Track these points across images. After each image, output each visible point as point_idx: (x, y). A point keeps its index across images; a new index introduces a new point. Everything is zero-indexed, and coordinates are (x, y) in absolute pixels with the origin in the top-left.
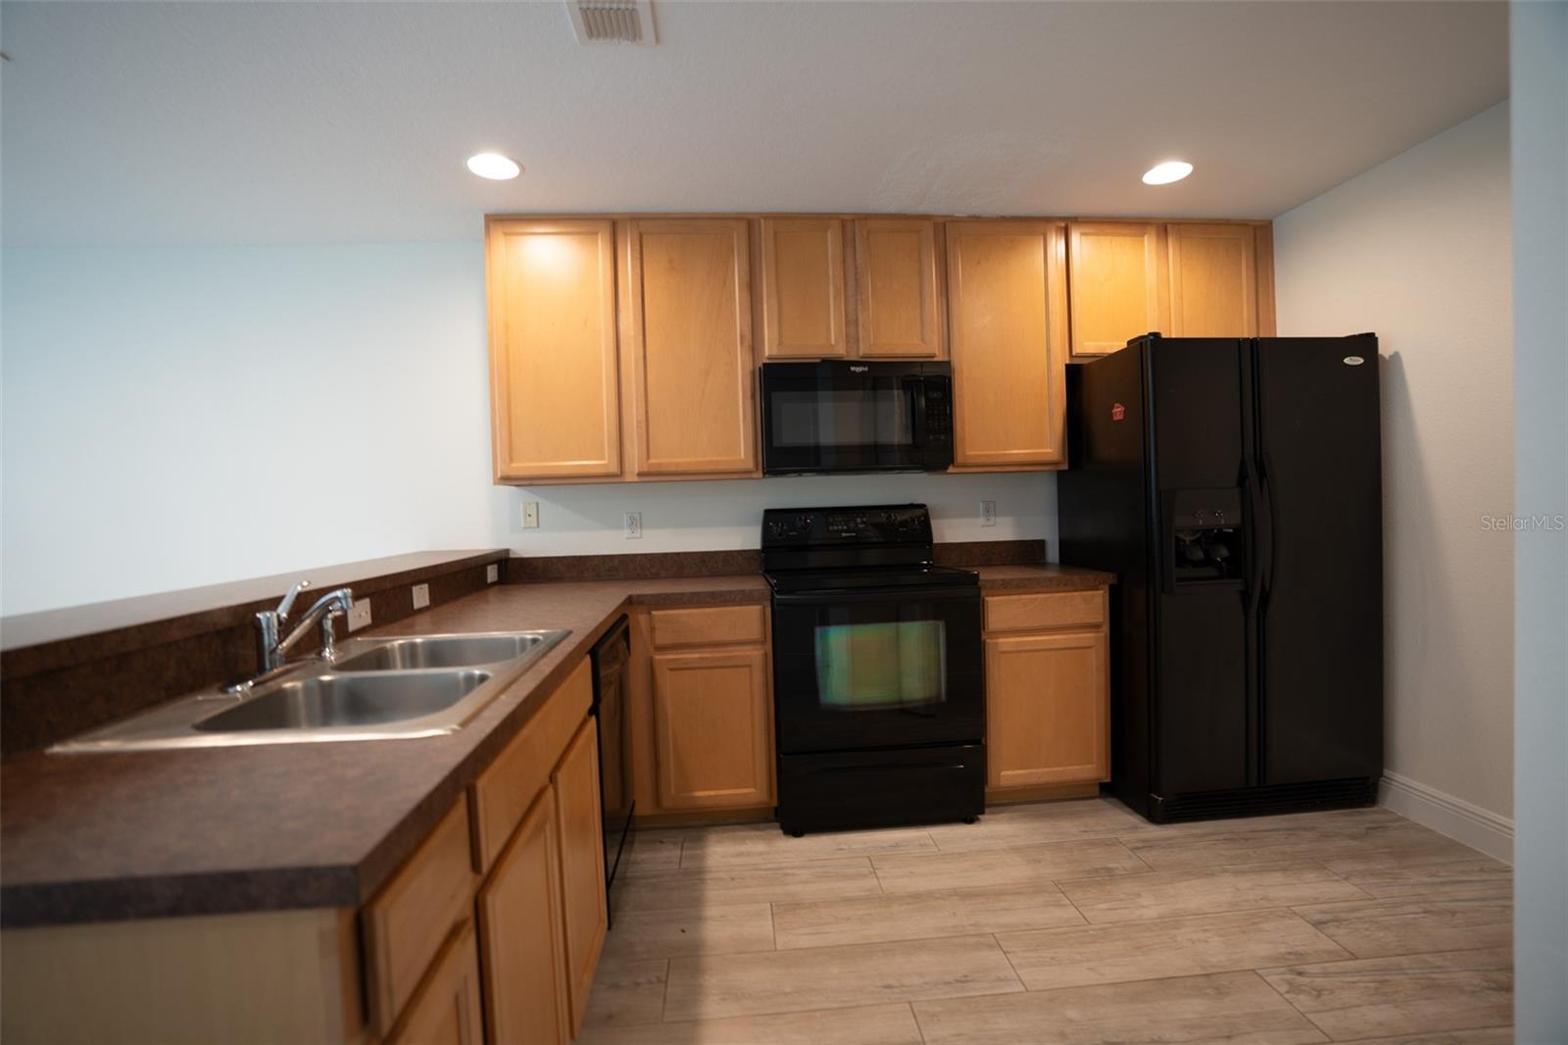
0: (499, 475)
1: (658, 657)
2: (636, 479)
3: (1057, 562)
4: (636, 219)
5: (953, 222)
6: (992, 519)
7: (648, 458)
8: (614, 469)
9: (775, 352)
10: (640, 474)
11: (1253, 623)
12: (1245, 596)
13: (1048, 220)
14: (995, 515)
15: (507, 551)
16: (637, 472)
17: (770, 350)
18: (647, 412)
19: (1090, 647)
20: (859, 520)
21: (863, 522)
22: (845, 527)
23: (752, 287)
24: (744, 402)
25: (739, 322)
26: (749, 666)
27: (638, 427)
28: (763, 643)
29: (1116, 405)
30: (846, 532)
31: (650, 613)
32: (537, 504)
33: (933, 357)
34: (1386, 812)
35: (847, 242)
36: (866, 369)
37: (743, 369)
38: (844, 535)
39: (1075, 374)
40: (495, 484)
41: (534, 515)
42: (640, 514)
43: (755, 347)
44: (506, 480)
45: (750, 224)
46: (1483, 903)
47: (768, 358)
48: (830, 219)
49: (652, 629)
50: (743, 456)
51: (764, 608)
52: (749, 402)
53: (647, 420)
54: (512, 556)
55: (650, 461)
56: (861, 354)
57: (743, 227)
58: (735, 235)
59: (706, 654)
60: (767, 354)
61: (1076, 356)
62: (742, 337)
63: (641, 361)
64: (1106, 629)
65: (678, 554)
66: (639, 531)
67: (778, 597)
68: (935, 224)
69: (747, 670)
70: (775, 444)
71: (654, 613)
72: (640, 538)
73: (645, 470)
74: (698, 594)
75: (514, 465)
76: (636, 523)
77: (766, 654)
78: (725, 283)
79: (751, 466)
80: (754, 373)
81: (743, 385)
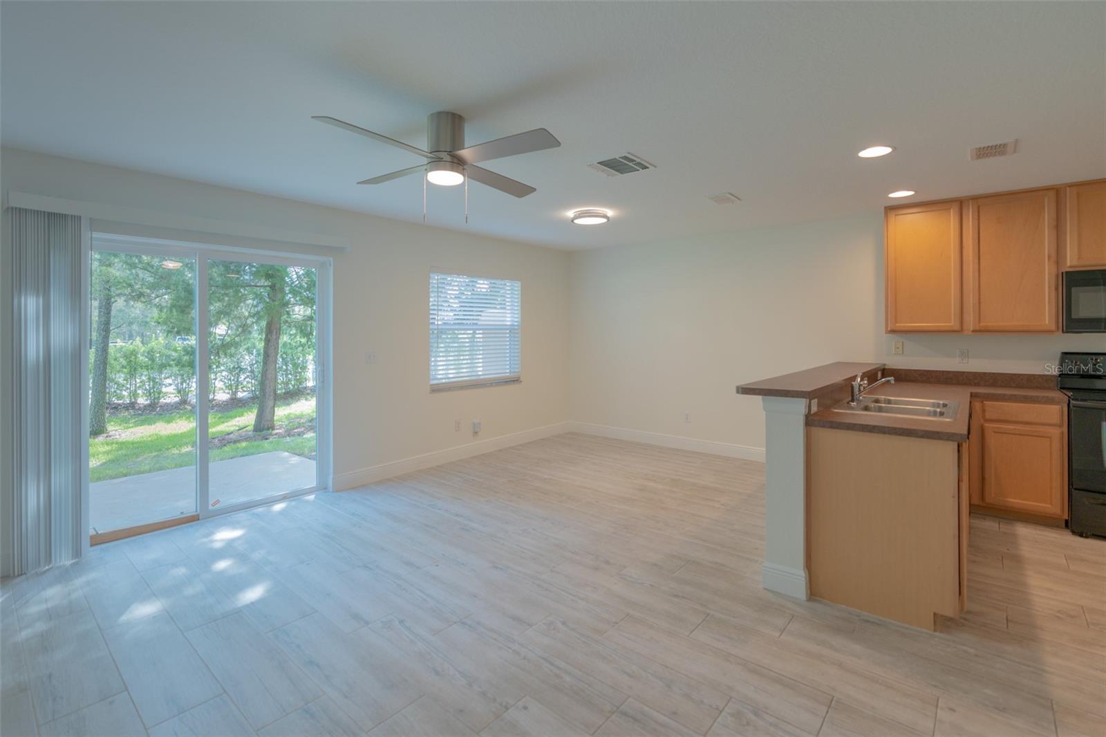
0: (889, 329)
1: (986, 425)
2: (970, 333)
4: (975, 198)
7: (979, 322)
8: (957, 327)
9: (1075, 263)
10: (973, 331)
15: (885, 365)
16: (972, 329)
17: (1071, 261)
18: (979, 299)
23: (1058, 227)
24: (1049, 293)
25: (1047, 246)
26: (1050, 437)
27: (973, 307)
28: (1061, 426)
31: (982, 402)
32: (903, 343)
37: (1051, 274)
40: (886, 333)
41: (901, 348)
42: (968, 350)
43: (1059, 261)
44: (893, 331)
45: (1058, 192)
47: (1070, 267)
49: (984, 411)
50: (1047, 322)
51: (1062, 408)
52: (1053, 292)
53: (980, 303)
54: (887, 367)
55: (981, 325)
57: (1052, 194)
58: (1046, 200)
59: (1019, 427)
60: (1068, 264)
62: (1049, 255)
63: (976, 272)
65: (993, 374)
66: (967, 359)
67: (1074, 402)
69: (1048, 439)
70: (1073, 317)
71: (984, 402)
72: (967, 363)
73: (977, 328)
74: (1015, 395)
75: (897, 325)
76: (964, 355)
77: (1062, 433)
79: (1053, 327)
80: (1057, 276)
81: (1049, 283)
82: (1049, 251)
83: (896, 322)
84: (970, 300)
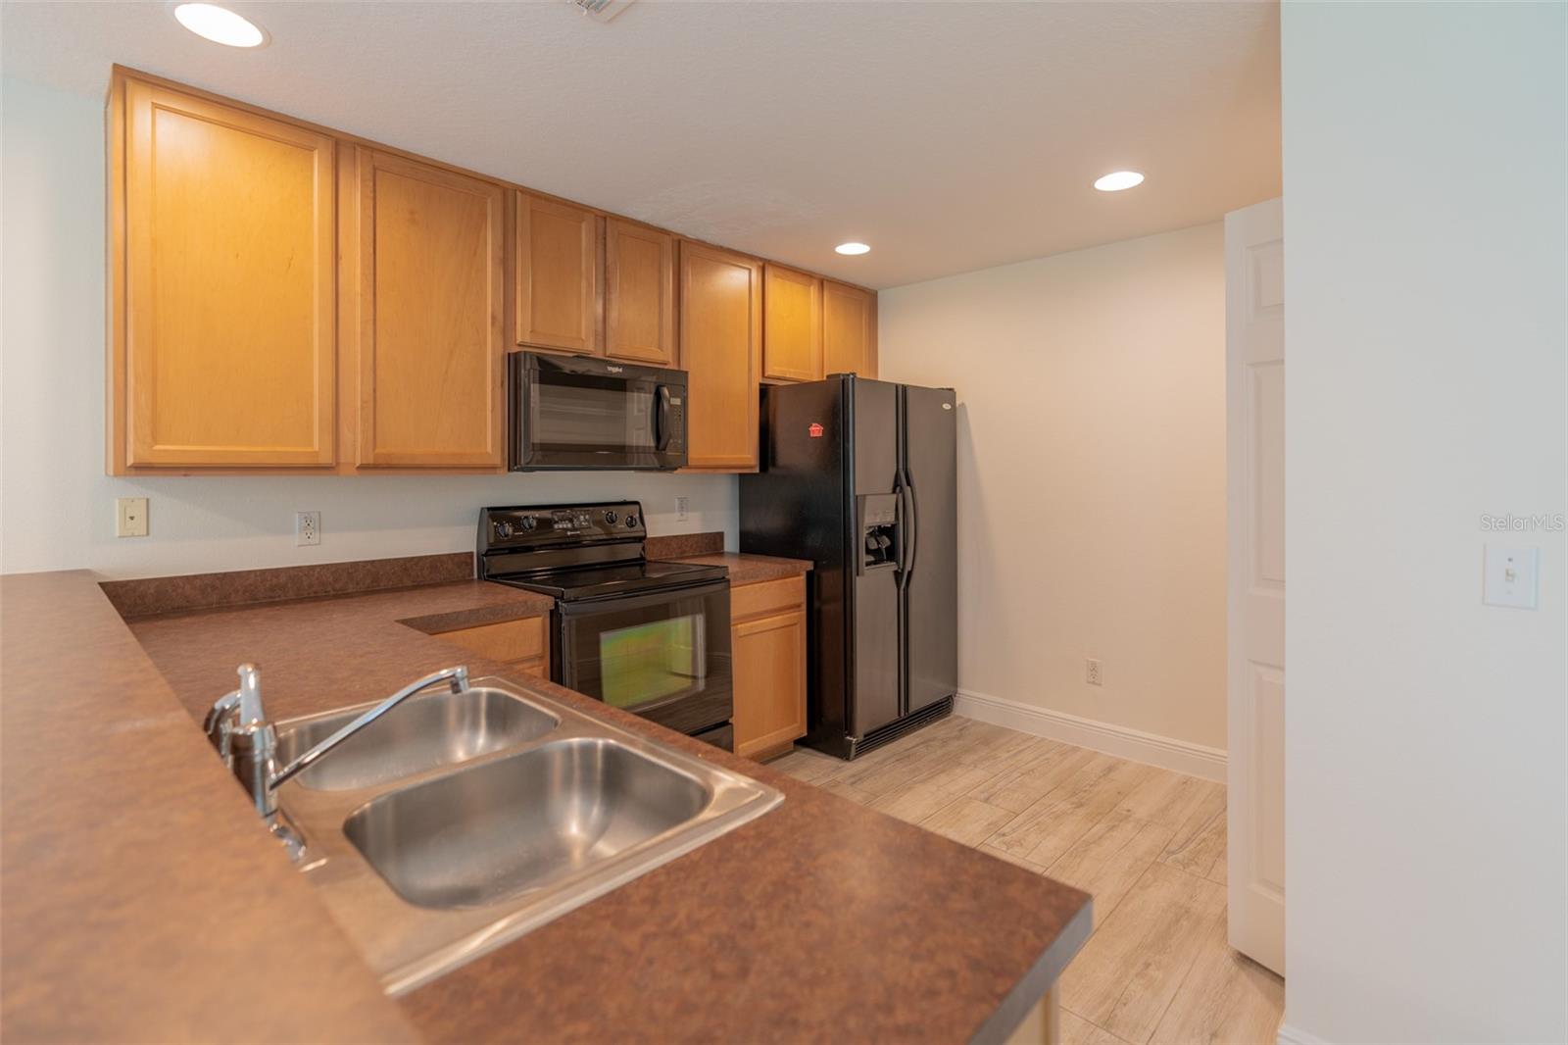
0: (129, 461)
2: (355, 473)
3: (738, 551)
5: (685, 241)
6: (684, 513)
7: (372, 446)
8: (323, 458)
9: (528, 339)
10: (361, 467)
11: (902, 592)
12: (898, 575)
13: (751, 258)
14: (687, 511)
16: (356, 463)
17: (522, 335)
18: (374, 389)
19: (795, 624)
20: (582, 517)
21: (586, 520)
22: (570, 526)
23: (505, 263)
24: (493, 389)
25: (490, 299)
27: (362, 409)
29: (814, 424)
30: (571, 530)
32: (148, 500)
33: (666, 364)
34: (958, 717)
35: (602, 240)
36: (621, 370)
37: (493, 353)
38: (569, 533)
39: (764, 391)
40: (115, 474)
41: (141, 517)
42: (320, 513)
43: (506, 327)
44: (143, 469)
45: (505, 191)
46: (1038, 761)
47: (520, 345)
48: (587, 211)
50: (489, 449)
51: (544, 619)
52: (498, 391)
53: (374, 399)
54: (98, 579)
55: (378, 453)
56: (608, 354)
57: (497, 194)
58: (489, 201)
60: (519, 340)
61: (769, 378)
62: (494, 318)
63: (370, 326)
64: (804, 607)
65: (373, 562)
66: (318, 534)
67: (566, 606)
68: (673, 240)
72: (319, 544)
73: (371, 462)
75: (158, 447)
76: (315, 527)
77: (545, 669)
78: (475, 254)
79: (497, 460)
80: (503, 358)
81: (493, 371)
82: (493, 306)
83: (155, 441)
84: (355, 389)
